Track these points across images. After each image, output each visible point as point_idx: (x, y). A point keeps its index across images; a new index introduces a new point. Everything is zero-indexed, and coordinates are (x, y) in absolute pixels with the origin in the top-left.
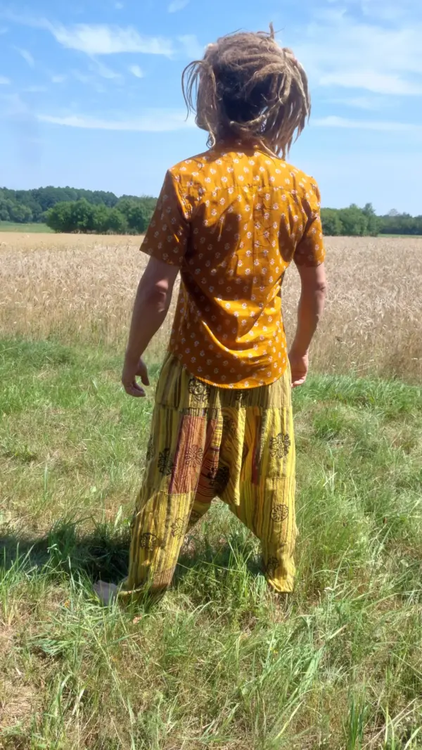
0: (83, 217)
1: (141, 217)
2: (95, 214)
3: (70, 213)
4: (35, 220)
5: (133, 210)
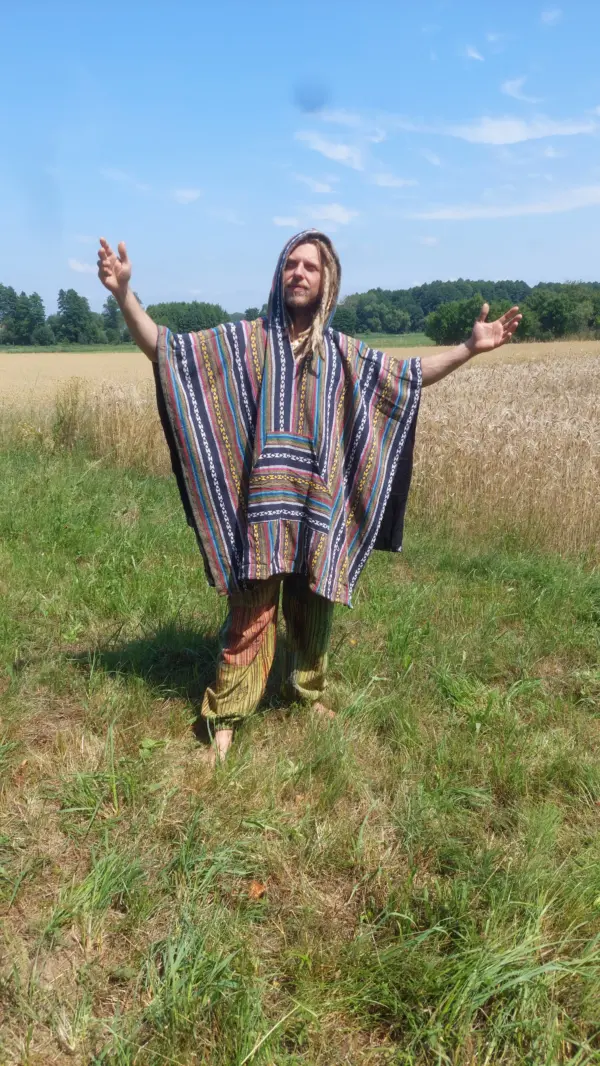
1: (561, 313)
3: (456, 317)
4: (413, 329)
5: (549, 304)
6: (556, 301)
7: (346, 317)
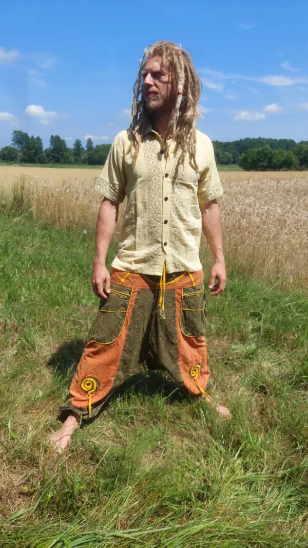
0: (264, 159)
2: (275, 157)
3: (255, 156)
4: (234, 162)
5: (305, 152)
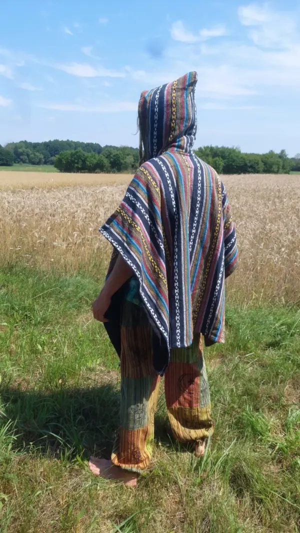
0: (78, 161)
1: (119, 161)
2: (88, 159)
3: (70, 158)
4: (46, 163)
5: (114, 156)
6: (117, 154)
7: (9, 155)
